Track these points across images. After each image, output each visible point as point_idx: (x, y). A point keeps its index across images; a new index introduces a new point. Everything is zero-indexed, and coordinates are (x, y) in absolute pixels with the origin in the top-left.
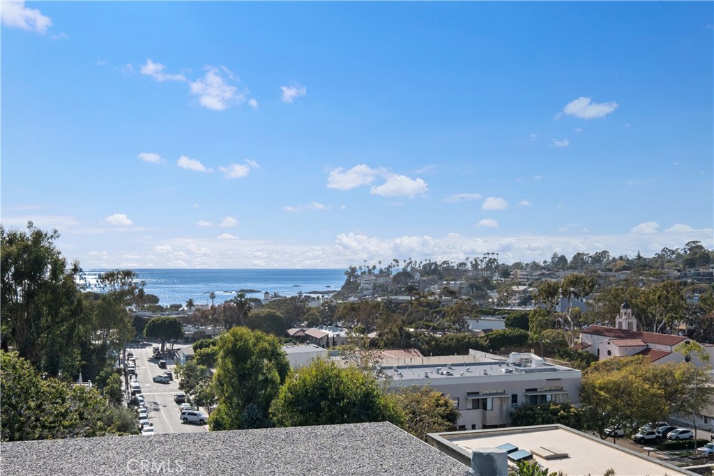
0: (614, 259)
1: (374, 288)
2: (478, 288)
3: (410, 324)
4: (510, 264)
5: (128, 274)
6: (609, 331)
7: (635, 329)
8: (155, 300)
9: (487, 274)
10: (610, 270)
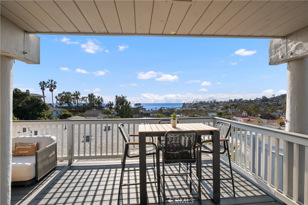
0: (244, 100)
1: (189, 107)
2: (211, 107)
3: (196, 114)
4: (219, 101)
5: (140, 104)
6: (240, 116)
7: (247, 116)
8: (145, 109)
9: (213, 104)
10: (243, 103)
